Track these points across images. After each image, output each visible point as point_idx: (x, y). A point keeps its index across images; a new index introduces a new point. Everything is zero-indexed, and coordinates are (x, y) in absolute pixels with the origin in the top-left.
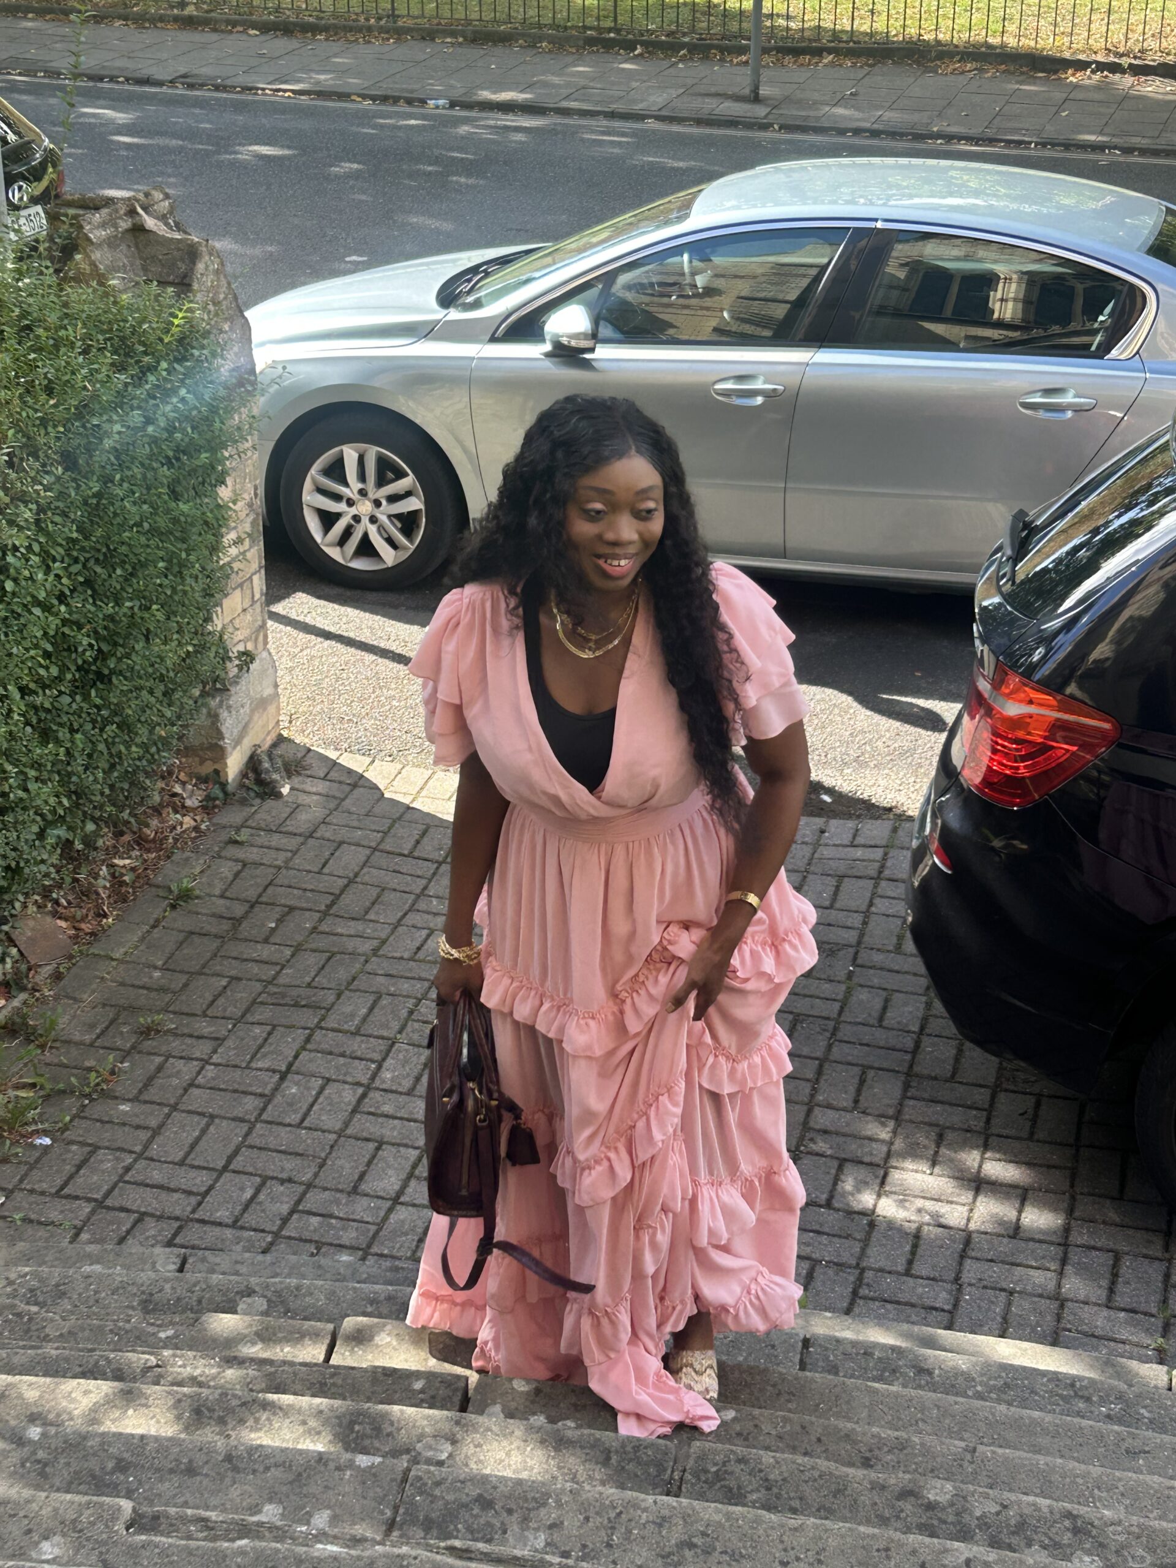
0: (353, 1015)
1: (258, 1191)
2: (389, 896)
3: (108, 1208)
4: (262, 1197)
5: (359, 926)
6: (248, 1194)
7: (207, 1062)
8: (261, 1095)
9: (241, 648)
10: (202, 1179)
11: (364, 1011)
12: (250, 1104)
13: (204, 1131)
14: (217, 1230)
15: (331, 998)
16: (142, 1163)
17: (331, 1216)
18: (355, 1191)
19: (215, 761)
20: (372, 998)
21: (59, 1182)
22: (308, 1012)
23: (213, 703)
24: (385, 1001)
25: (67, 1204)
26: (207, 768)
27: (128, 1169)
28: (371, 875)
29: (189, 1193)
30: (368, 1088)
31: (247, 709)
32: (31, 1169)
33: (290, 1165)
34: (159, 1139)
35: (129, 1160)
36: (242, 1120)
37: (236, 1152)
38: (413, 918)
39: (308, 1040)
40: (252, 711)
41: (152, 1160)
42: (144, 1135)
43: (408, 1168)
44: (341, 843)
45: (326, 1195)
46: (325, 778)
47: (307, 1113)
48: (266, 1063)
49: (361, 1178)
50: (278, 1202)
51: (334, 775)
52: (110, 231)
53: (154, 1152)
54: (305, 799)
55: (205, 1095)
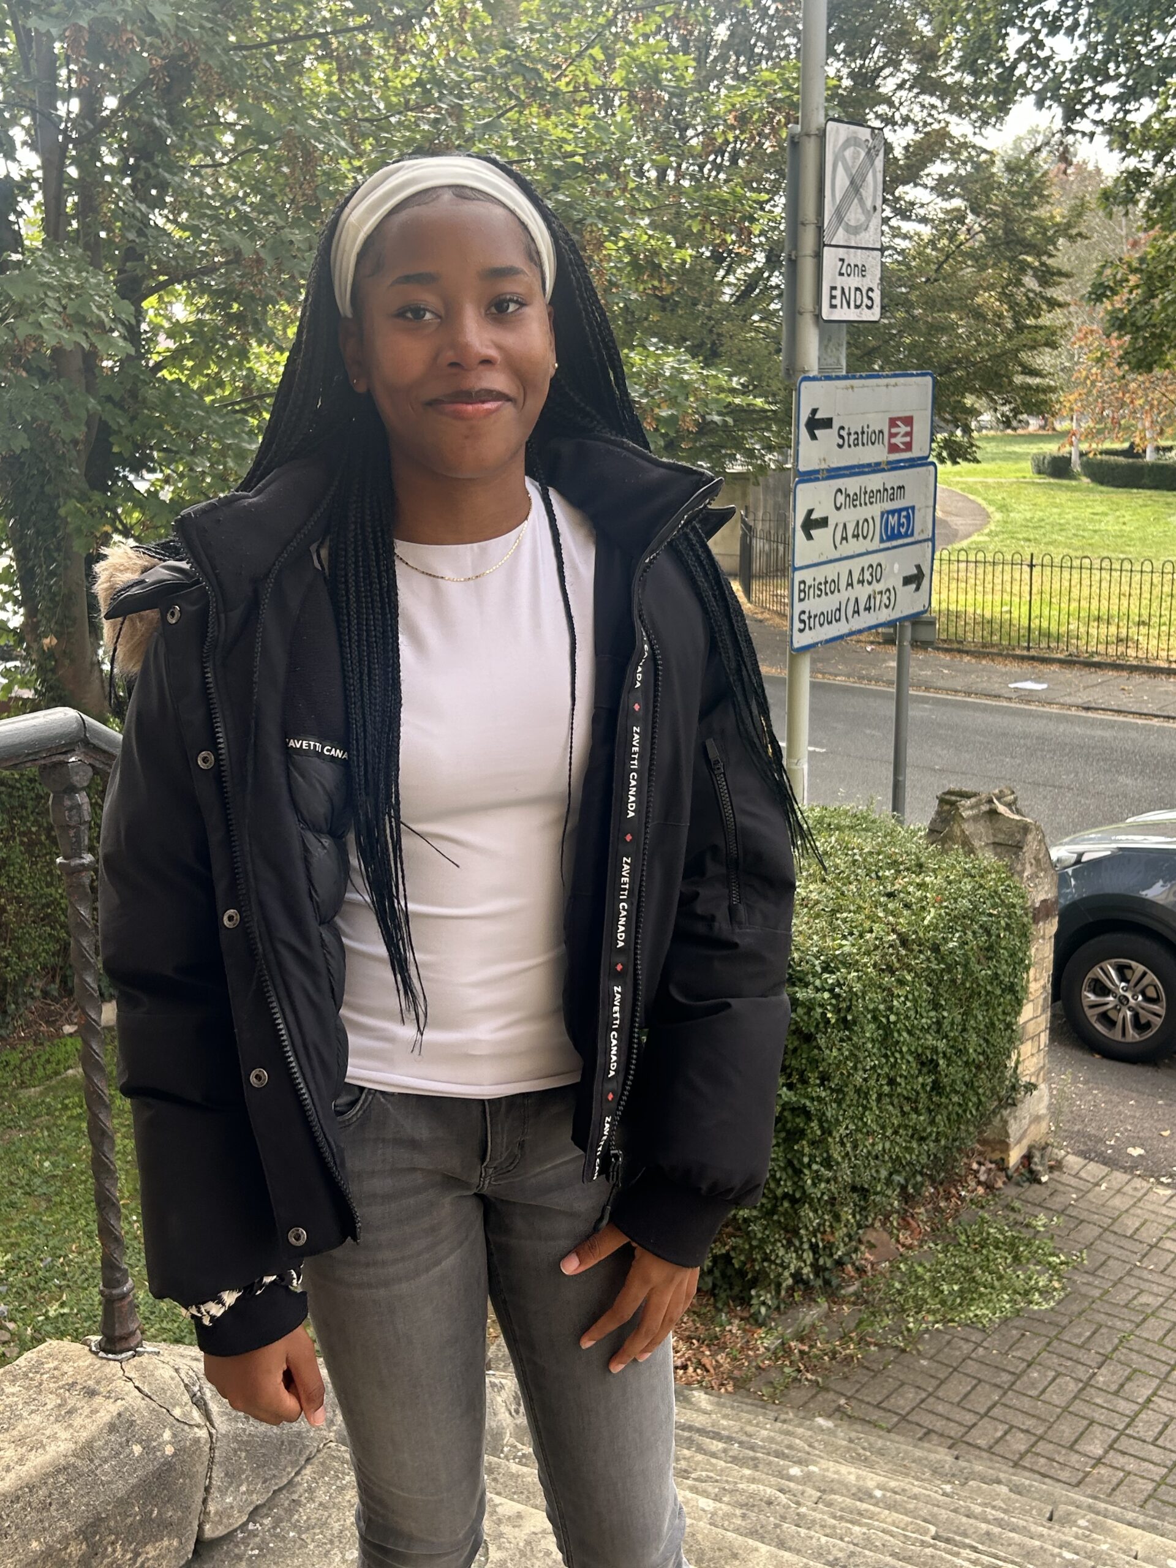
0: (1080, 1335)
1: (1006, 1433)
2: (1111, 1262)
3: (909, 1422)
4: (1008, 1437)
5: (1091, 1279)
6: (999, 1434)
7: (978, 1345)
8: (1013, 1373)
9: (1027, 1079)
10: (970, 1418)
11: (1088, 1334)
12: (1006, 1377)
13: (974, 1388)
14: (977, 1452)
15: (1066, 1321)
16: (931, 1400)
17: (1053, 1460)
18: (1071, 1448)
19: (1002, 1152)
20: (1094, 1326)
21: (879, 1398)
22: (1051, 1327)
23: (1005, 1113)
24: (1104, 1330)
25: (882, 1413)
26: (997, 1156)
27: (923, 1401)
28: (1100, 1245)
29: (960, 1424)
30: (1087, 1384)
31: (1026, 1122)
32: (863, 1386)
33: (1029, 1423)
34: (943, 1386)
35: (924, 1395)
36: (999, 1387)
37: (994, 1406)
38: (1127, 1280)
39: (1048, 1344)
40: (1031, 1123)
41: (938, 1398)
42: (935, 1382)
43: (1110, 1441)
44: (1082, 1221)
45: (1051, 1446)
46: (1076, 1176)
47: (1043, 1391)
48: (1019, 1354)
49: (1076, 1441)
50: (1019, 1443)
51: (1083, 1174)
52: (975, 811)
53: (940, 1394)
54: (1061, 1188)
55: (976, 1366)
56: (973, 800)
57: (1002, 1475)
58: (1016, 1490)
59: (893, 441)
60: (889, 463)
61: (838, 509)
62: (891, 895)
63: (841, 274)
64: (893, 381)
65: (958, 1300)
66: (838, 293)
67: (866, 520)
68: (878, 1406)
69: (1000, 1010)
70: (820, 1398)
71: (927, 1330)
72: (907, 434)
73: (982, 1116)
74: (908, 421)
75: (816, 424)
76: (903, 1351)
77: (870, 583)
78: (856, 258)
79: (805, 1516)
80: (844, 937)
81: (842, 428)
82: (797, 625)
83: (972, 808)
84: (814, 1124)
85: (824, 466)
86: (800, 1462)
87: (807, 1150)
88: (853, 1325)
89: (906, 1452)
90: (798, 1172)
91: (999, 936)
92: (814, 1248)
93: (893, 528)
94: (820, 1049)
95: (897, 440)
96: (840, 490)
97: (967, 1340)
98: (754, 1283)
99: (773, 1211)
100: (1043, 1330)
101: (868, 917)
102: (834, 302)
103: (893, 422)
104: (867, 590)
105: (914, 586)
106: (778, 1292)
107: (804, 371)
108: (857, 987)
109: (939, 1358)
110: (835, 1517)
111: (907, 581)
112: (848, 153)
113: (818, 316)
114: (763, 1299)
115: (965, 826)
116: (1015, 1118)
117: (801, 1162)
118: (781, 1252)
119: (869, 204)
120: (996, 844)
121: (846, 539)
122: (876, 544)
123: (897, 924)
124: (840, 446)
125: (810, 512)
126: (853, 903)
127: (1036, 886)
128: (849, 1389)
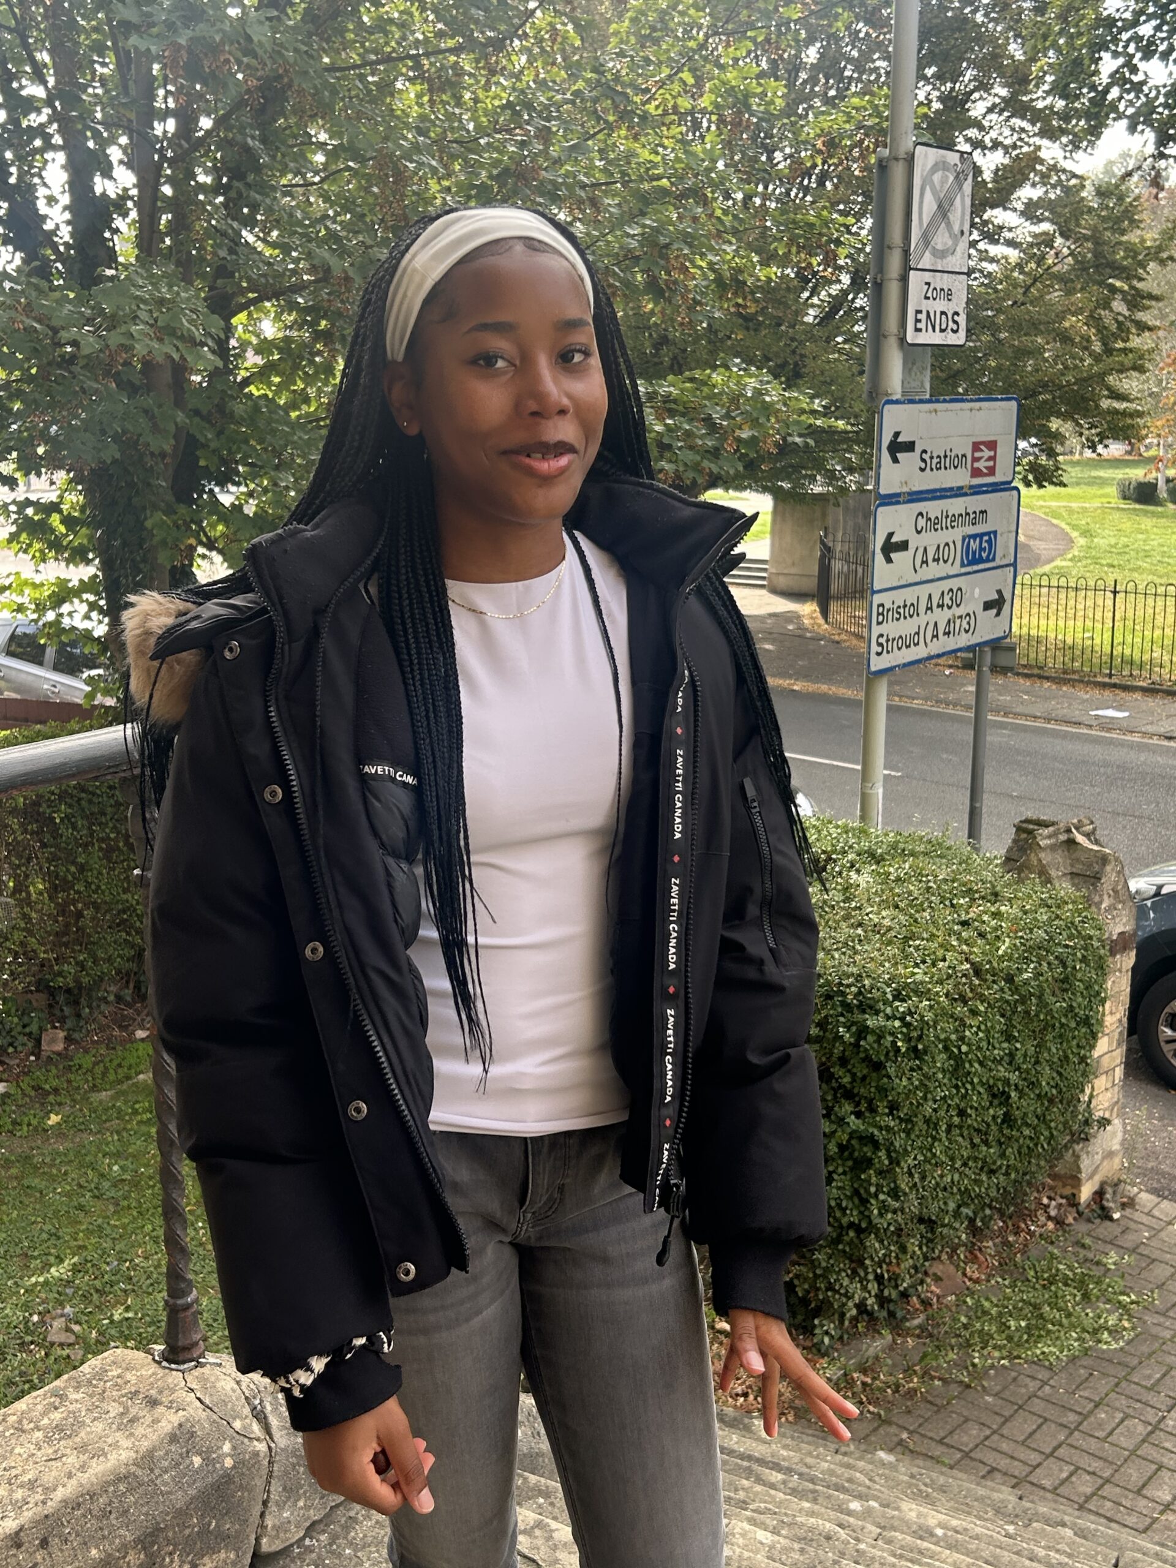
0: (1149, 1377)
1: (1071, 1475)
3: (972, 1459)
4: (1074, 1479)
5: (1162, 1319)
6: (1064, 1475)
7: (1046, 1383)
8: (1080, 1414)
9: (1101, 1113)
10: (1034, 1458)
11: (1158, 1376)
12: (1072, 1417)
13: (1039, 1427)
14: (1042, 1493)
15: (1135, 1361)
16: (996, 1437)
17: (1120, 1504)
18: (1139, 1492)
19: (1073, 1187)
20: (1165, 1369)
21: (942, 1434)
22: (1120, 1368)
23: (1078, 1147)
25: (944, 1449)
26: (1068, 1191)
27: (987, 1438)
28: (1172, 1285)
29: (1024, 1463)
30: (1156, 1428)
31: (1098, 1157)
32: (926, 1420)
33: (1096, 1465)
34: (1008, 1424)
35: (988, 1432)
36: (1065, 1427)
37: (1060, 1446)
39: (1117, 1385)
40: (1103, 1158)
41: (1002, 1436)
42: (1000, 1420)
44: (1154, 1260)
45: (1118, 1490)
46: (1149, 1214)
47: (1111, 1433)
48: (1086, 1394)
49: (1144, 1486)
50: (1084, 1485)
51: (1156, 1212)
52: (1053, 841)
53: (1005, 1431)
54: (1132, 1225)
55: (1043, 1404)
56: (1051, 829)
57: (1066, 1518)
58: (1081, 1533)
59: (976, 465)
60: (971, 487)
61: (919, 532)
62: (965, 924)
63: (927, 298)
64: (977, 405)
65: (1025, 1337)
66: (923, 317)
67: (947, 544)
68: (941, 1442)
69: (1074, 1043)
70: (881, 1431)
71: (992, 1366)
72: (990, 459)
73: (1053, 1150)
74: (992, 445)
75: (898, 447)
76: (968, 1386)
77: (949, 608)
78: (941, 281)
79: (864, 1552)
80: (917, 965)
81: (925, 451)
82: (875, 648)
83: (1049, 837)
84: (882, 1154)
85: (905, 489)
86: (860, 1497)
87: (874, 1180)
88: (917, 1358)
89: (968, 1490)
90: (864, 1202)
91: (1074, 968)
92: (879, 1278)
93: (974, 553)
94: (889, 1077)
95: (981, 465)
96: (921, 514)
97: (1033, 1378)
98: (817, 1312)
99: (838, 1240)
100: (1111, 1370)
101: (941, 946)
102: (919, 326)
103: (976, 447)
104: (947, 614)
105: (994, 611)
106: (842, 1322)
107: (887, 394)
108: (929, 1016)
109: (1006, 1394)
110: (894, 1556)
111: (988, 606)
112: (937, 177)
113: (902, 340)
114: (826, 1328)
115: (1042, 855)
116: (1088, 1153)
117: (867, 1191)
118: (846, 1282)
119: (956, 229)
120: (1073, 875)
121: (926, 562)
122: (957, 569)
123: (971, 953)
124: (922, 470)
125: (891, 535)
126: (926, 930)
127: (1114, 918)
128: (912, 1423)
